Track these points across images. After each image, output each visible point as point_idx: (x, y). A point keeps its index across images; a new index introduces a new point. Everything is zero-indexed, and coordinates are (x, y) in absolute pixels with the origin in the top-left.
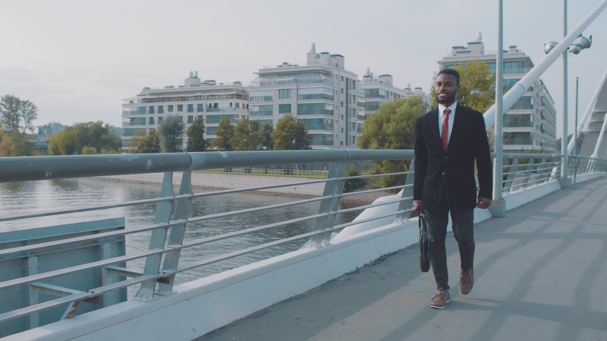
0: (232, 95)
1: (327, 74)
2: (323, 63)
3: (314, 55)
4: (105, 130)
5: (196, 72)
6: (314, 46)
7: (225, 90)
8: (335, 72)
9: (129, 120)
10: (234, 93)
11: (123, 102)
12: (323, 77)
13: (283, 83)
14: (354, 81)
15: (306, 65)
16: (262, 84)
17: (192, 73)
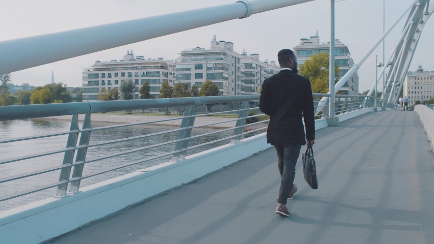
0: (158, 66)
1: (225, 54)
2: (221, 48)
3: (215, 42)
4: (65, 89)
5: (132, 51)
6: (215, 36)
7: (154, 63)
8: (229, 53)
9: (87, 83)
10: (160, 65)
11: (83, 71)
12: (223, 57)
13: (197, 60)
14: (239, 59)
15: (210, 49)
16: (183, 61)
17: (128, 52)
